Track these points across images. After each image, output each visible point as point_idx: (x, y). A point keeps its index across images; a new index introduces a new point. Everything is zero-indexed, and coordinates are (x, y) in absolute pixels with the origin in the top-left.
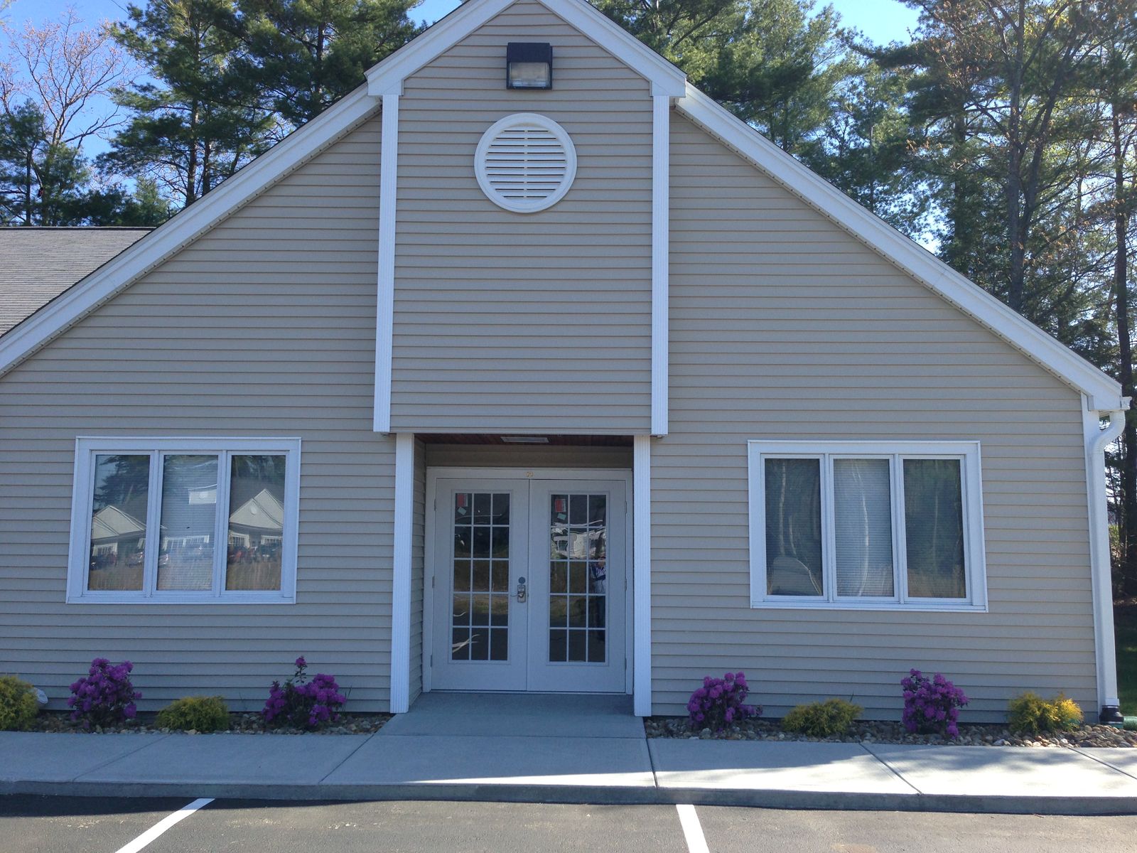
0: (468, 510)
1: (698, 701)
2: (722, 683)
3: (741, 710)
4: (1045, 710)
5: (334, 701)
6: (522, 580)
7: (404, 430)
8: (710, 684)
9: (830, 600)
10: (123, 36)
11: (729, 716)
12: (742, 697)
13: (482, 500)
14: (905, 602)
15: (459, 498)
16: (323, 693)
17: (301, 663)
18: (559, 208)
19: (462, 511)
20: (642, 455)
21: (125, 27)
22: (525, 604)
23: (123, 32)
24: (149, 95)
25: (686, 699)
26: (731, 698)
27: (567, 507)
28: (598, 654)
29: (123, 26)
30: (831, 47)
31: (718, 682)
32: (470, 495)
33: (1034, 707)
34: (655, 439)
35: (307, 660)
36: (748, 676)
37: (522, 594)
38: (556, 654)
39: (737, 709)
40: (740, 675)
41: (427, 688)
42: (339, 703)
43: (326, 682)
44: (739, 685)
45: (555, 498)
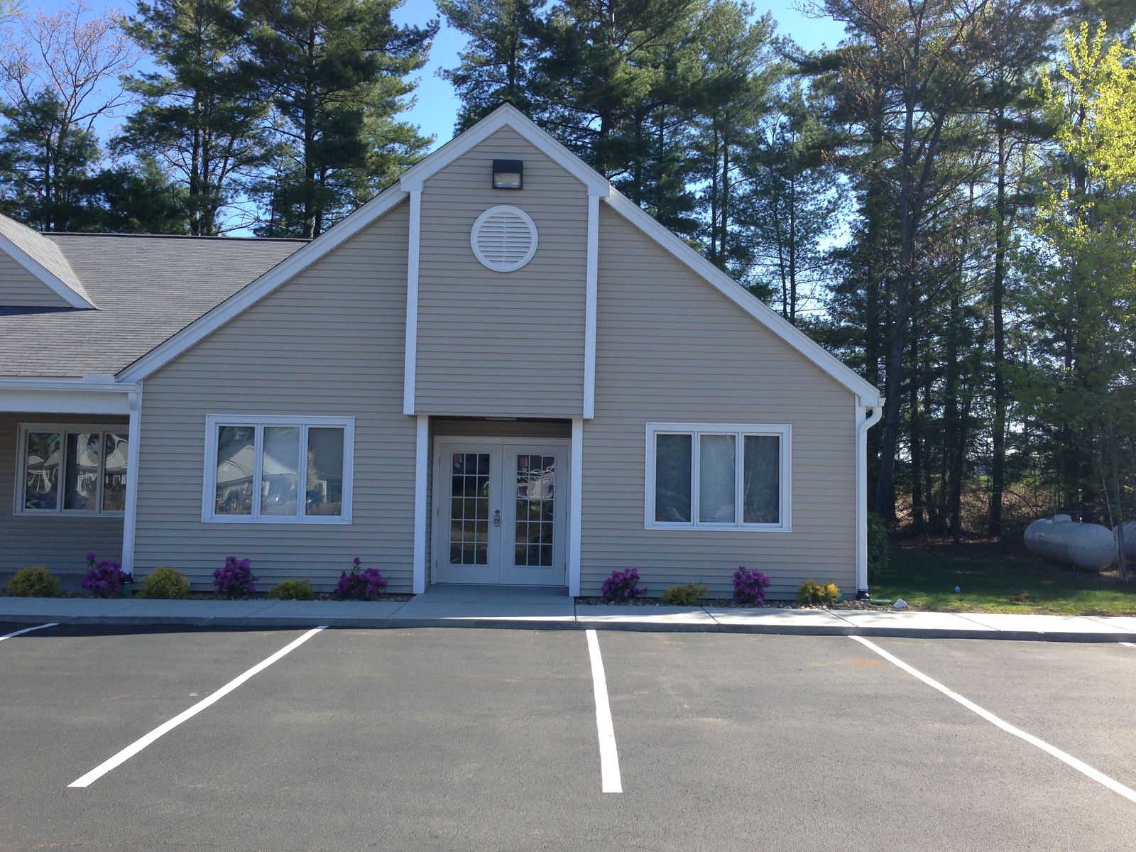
0: (462, 464)
1: (608, 585)
2: (623, 574)
3: (635, 591)
4: (817, 590)
5: (380, 584)
6: (497, 512)
7: (423, 414)
8: (616, 575)
9: (695, 524)
10: (132, 28)
11: (626, 594)
12: (636, 583)
13: (471, 458)
14: (740, 525)
15: (456, 457)
16: (373, 578)
17: (357, 561)
18: (526, 269)
19: (458, 466)
20: (577, 431)
21: (134, 20)
22: (499, 528)
23: (131, 24)
24: (156, 83)
25: (601, 585)
26: (628, 584)
27: (528, 463)
28: (547, 561)
29: (131, 19)
30: (768, 52)
31: (620, 573)
32: (463, 455)
33: (810, 588)
34: (586, 421)
35: (361, 561)
36: (639, 572)
37: (498, 521)
38: (520, 559)
39: (632, 591)
40: (635, 570)
41: (433, 582)
42: (383, 585)
43: (374, 573)
44: (634, 576)
45: (520, 457)
